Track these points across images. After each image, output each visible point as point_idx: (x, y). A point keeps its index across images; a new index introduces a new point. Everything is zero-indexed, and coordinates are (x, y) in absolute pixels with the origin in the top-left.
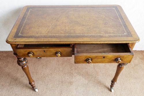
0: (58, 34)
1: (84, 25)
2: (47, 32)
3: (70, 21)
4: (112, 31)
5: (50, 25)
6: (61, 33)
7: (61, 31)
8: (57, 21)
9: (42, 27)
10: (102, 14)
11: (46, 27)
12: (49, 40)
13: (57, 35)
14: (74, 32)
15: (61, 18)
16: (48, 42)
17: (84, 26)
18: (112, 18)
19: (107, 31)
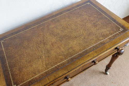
0: (59, 62)
1: (76, 37)
2: (45, 66)
3: (58, 39)
4: (108, 32)
5: (41, 53)
6: (62, 60)
7: (60, 57)
8: (44, 44)
9: (35, 62)
10: (84, 15)
11: (39, 58)
12: (55, 76)
13: (59, 64)
14: (74, 50)
15: (47, 38)
16: (56, 79)
17: (78, 38)
18: (96, 16)
19: (103, 34)
